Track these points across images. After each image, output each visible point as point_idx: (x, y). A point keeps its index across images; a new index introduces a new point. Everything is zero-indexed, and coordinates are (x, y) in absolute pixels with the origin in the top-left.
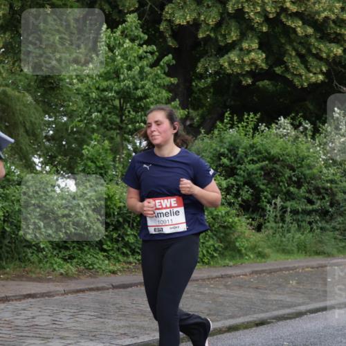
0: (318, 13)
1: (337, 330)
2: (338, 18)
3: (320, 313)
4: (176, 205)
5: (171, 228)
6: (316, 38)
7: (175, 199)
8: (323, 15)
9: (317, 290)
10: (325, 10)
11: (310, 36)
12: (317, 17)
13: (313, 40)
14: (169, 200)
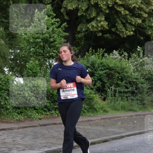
0: (131, 5)
1: (139, 144)
2: (139, 7)
3: (131, 137)
4: (73, 86)
5: (71, 96)
6: (130, 16)
7: (72, 84)
8: (133, 6)
9: (130, 126)
10: (134, 3)
11: (127, 15)
12: (130, 6)
13: (128, 17)
14: (70, 84)
